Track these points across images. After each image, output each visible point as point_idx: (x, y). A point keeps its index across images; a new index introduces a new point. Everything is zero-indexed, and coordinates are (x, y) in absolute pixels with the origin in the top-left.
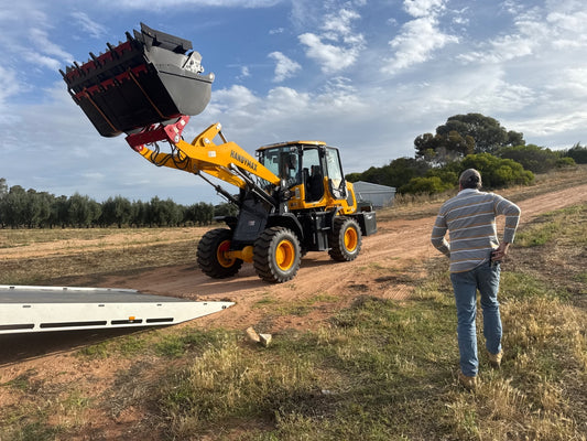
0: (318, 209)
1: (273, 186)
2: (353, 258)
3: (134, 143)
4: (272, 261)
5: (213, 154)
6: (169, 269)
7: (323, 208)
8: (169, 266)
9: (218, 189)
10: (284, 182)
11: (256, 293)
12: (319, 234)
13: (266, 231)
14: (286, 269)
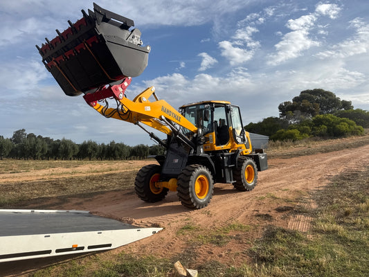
0: (225, 151)
1: (193, 133)
2: (251, 188)
3: (90, 100)
4: (192, 192)
5: (148, 109)
6: (116, 193)
7: (228, 150)
8: (115, 191)
9: (152, 135)
10: (200, 130)
11: (179, 218)
12: (226, 170)
13: (187, 167)
14: (203, 197)
